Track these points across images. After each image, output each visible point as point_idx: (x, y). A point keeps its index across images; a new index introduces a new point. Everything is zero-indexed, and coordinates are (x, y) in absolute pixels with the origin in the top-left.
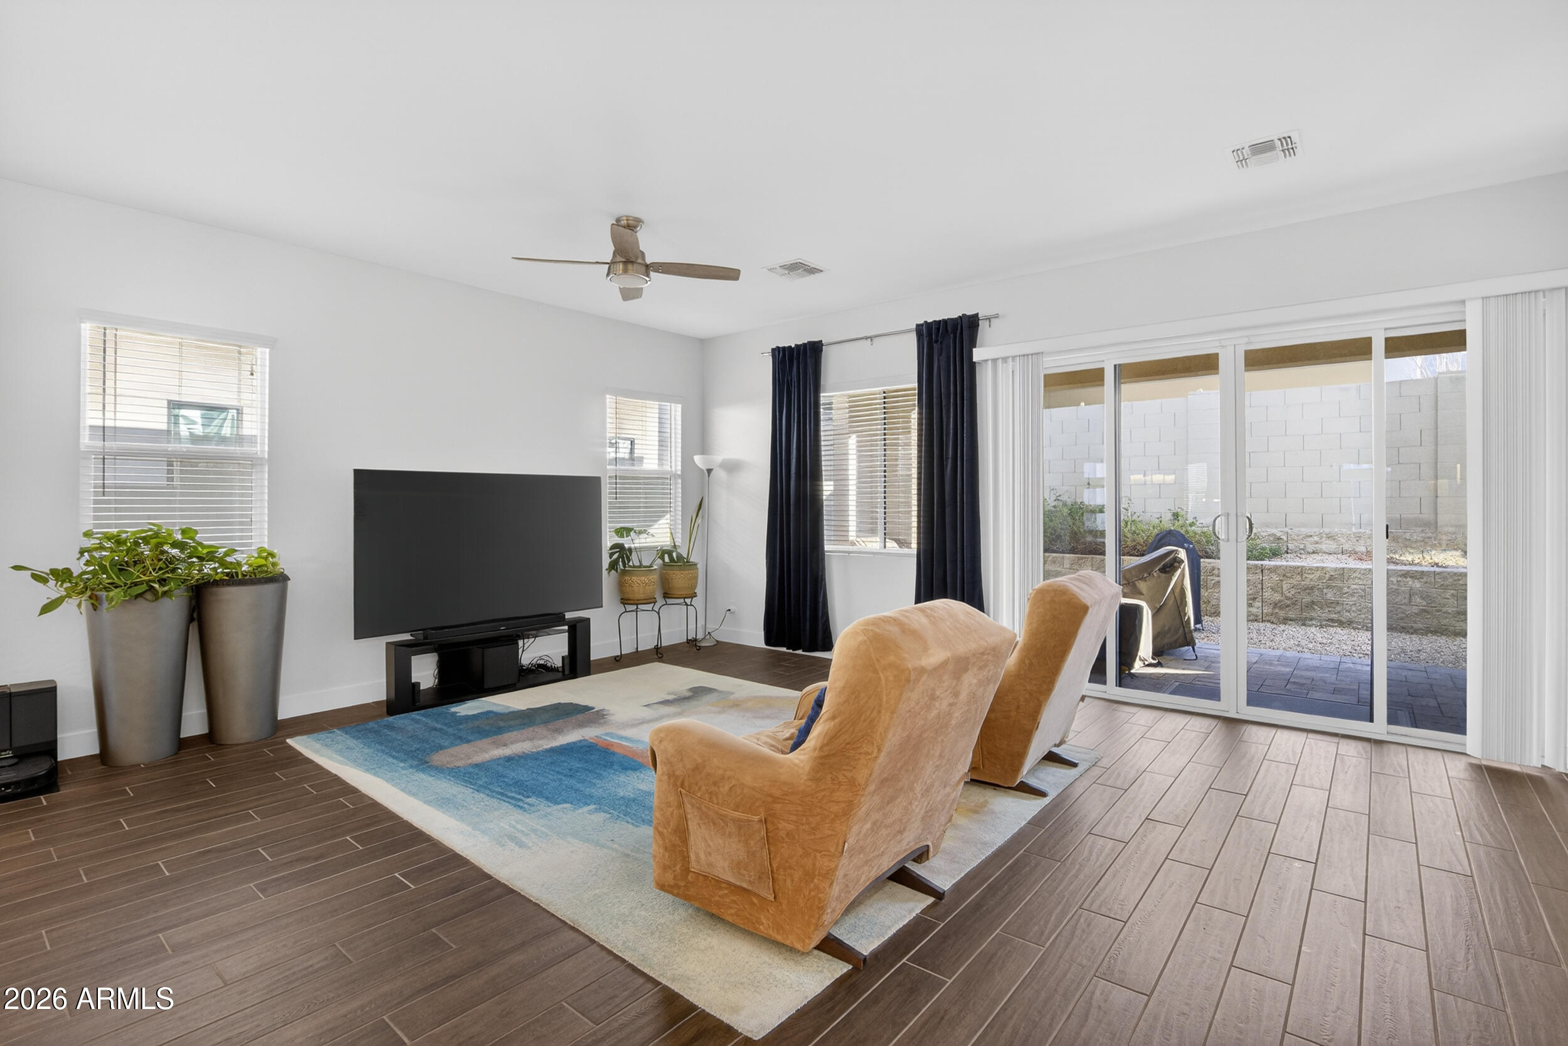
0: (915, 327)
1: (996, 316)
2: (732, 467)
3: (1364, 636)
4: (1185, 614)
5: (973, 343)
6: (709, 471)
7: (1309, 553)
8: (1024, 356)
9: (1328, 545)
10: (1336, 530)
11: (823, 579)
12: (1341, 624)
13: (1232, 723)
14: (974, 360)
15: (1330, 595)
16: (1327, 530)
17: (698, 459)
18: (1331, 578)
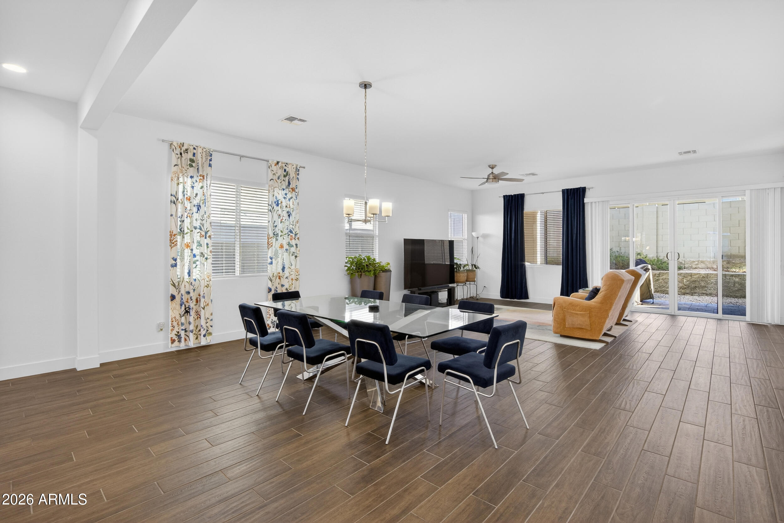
0: (561, 190)
1: (592, 188)
2: (485, 236)
3: (716, 298)
4: (650, 288)
5: (584, 196)
6: (478, 238)
7: (694, 269)
8: (602, 201)
9: (700, 266)
10: (704, 259)
11: (526, 273)
12: (707, 295)
13: (673, 316)
14: (585, 202)
15: (703, 284)
16: (701, 260)
17: (474, 234)
18: (703, 277)
